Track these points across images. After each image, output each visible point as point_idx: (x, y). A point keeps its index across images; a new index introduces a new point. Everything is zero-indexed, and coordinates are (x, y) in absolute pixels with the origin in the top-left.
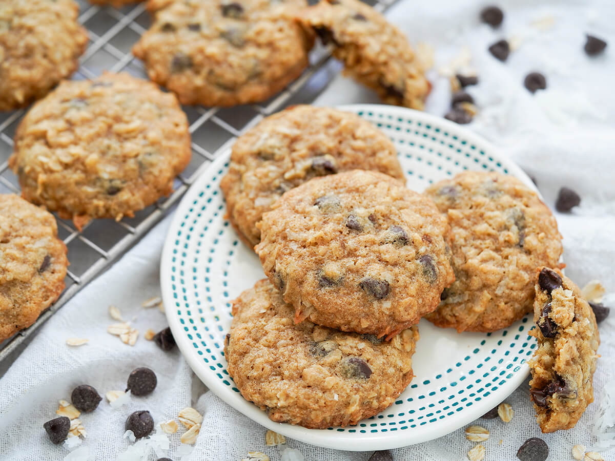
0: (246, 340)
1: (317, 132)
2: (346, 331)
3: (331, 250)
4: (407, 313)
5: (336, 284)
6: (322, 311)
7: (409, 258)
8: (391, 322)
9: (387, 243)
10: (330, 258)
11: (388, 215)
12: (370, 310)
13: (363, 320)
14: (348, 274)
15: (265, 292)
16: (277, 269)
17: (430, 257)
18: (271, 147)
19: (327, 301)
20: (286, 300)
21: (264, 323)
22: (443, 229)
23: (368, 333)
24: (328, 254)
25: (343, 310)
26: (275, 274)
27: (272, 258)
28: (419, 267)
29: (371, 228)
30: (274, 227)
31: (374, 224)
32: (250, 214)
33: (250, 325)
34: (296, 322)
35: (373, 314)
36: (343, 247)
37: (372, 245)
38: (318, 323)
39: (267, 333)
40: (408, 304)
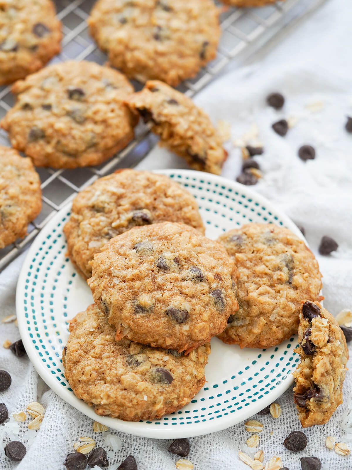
0: (79, 352)
1: (138, 191)
2: (155, 347)
3: (145, 284)
4: (201, 334)
5: (148, 311)
6: (136, 332)
7: (204, 292)
8: (189, 341)
9: (187, 280)
10: (144, 291)
11: (189, 258)
12: (173, 332)
13: (167, 339)
14: (157, 303)
15: (94, 315)
16: (103, 298)
17: (220, 291)
18: (102, 202)
19: (140, 324)
20: (110, 322)
21: (93, 339)
22: (231, 270)
23: (171, 349)
24: (142, 288)
25: (152, 331)
26: (102, 302)
27: (100, 290)
28: (211, 299)
29: (176, 268)
30: (102, 265)
31: (178, 265)
32: (84, 254)
33: (82, 340)
34: (117, 339)
35: (175, 334)
36: (154, 282)
37: (176, 281)
38: (134, 340)
39: (94, 347)
40: (202, 327)
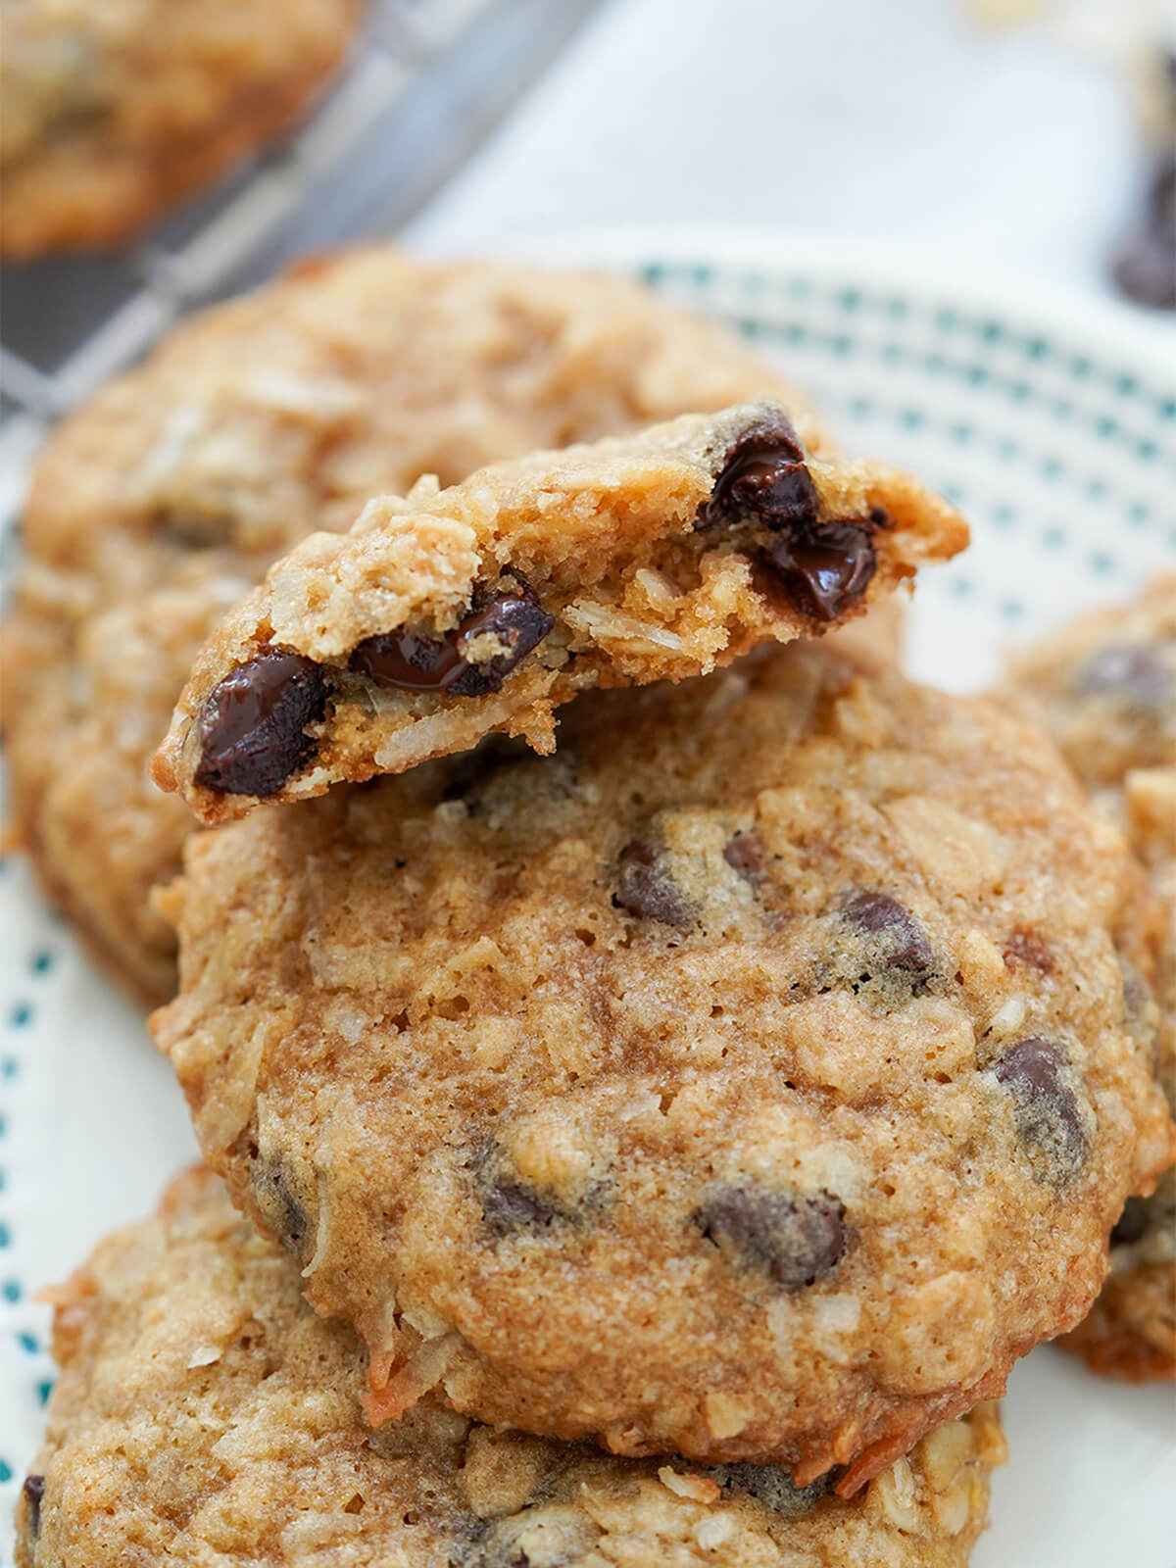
0: (123, 1517)
1: (448, 396)
2: (634, 1452)
3: (539, 1034)
4: (941, 1353)
5: (573, 1219)
6: (504, 1361)
7: (945, 1062)
8: (863, 1401)
9: (826, 990)
10: (538, 1077)
11: (827, 834)
12: (750, 1350)
13: (717, 1400)
14: (630, 1162)
15: (212, 1247)
16: (265, 1144)
17: (1048, 1047)
19: (529, 1309)
20: (319, 1298)
21: (214, 1423)
22: (1106, 894)
23: (744, 1461)
24: (525, 1058)
25: (613, 1354)
26: (258, 1166)
27: (241, 1086)
28: (998, 1110)
29: (741, 908)
30: (242, 915)
31: (756, 884)
32: (125, 834)
33: (142, 1432)
34: (376, 1416)
35: (768, 1366)
36: (605, 1017)
37: (747, 1002)
38: (488, 1415)
39: (226, 1477)
40: (947, 1305)
